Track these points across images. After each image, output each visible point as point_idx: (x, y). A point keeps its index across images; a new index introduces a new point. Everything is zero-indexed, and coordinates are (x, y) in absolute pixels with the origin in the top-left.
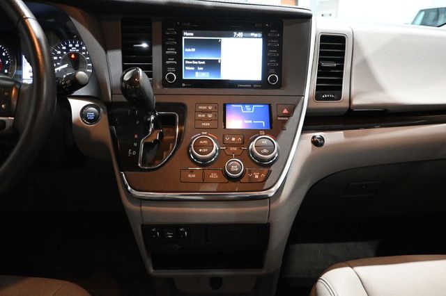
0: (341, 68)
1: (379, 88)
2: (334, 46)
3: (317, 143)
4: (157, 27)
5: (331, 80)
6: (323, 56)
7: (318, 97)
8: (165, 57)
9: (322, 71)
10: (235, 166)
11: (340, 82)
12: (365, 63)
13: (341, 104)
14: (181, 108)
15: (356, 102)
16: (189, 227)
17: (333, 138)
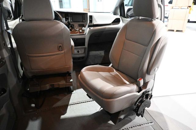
0: (92, 19)
1: (97, 22)
2: (91, 17)
3: (90, 29)
4: (69, 15)
5: (91, 21)
6: (90, 18)
7: (90, 23)
8: (70, 19)
9: (90, 20)
10: (81, 31)
11: (92, 21)
12: (95, 19)
13: (92, 24)
14: (73, 25)
15: (94, 24)
16: (76, 39)
17: (92, 28)
